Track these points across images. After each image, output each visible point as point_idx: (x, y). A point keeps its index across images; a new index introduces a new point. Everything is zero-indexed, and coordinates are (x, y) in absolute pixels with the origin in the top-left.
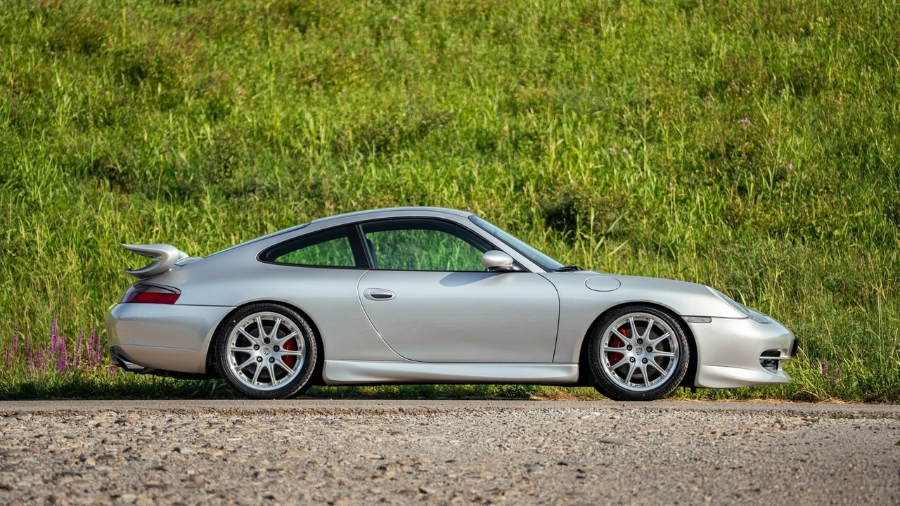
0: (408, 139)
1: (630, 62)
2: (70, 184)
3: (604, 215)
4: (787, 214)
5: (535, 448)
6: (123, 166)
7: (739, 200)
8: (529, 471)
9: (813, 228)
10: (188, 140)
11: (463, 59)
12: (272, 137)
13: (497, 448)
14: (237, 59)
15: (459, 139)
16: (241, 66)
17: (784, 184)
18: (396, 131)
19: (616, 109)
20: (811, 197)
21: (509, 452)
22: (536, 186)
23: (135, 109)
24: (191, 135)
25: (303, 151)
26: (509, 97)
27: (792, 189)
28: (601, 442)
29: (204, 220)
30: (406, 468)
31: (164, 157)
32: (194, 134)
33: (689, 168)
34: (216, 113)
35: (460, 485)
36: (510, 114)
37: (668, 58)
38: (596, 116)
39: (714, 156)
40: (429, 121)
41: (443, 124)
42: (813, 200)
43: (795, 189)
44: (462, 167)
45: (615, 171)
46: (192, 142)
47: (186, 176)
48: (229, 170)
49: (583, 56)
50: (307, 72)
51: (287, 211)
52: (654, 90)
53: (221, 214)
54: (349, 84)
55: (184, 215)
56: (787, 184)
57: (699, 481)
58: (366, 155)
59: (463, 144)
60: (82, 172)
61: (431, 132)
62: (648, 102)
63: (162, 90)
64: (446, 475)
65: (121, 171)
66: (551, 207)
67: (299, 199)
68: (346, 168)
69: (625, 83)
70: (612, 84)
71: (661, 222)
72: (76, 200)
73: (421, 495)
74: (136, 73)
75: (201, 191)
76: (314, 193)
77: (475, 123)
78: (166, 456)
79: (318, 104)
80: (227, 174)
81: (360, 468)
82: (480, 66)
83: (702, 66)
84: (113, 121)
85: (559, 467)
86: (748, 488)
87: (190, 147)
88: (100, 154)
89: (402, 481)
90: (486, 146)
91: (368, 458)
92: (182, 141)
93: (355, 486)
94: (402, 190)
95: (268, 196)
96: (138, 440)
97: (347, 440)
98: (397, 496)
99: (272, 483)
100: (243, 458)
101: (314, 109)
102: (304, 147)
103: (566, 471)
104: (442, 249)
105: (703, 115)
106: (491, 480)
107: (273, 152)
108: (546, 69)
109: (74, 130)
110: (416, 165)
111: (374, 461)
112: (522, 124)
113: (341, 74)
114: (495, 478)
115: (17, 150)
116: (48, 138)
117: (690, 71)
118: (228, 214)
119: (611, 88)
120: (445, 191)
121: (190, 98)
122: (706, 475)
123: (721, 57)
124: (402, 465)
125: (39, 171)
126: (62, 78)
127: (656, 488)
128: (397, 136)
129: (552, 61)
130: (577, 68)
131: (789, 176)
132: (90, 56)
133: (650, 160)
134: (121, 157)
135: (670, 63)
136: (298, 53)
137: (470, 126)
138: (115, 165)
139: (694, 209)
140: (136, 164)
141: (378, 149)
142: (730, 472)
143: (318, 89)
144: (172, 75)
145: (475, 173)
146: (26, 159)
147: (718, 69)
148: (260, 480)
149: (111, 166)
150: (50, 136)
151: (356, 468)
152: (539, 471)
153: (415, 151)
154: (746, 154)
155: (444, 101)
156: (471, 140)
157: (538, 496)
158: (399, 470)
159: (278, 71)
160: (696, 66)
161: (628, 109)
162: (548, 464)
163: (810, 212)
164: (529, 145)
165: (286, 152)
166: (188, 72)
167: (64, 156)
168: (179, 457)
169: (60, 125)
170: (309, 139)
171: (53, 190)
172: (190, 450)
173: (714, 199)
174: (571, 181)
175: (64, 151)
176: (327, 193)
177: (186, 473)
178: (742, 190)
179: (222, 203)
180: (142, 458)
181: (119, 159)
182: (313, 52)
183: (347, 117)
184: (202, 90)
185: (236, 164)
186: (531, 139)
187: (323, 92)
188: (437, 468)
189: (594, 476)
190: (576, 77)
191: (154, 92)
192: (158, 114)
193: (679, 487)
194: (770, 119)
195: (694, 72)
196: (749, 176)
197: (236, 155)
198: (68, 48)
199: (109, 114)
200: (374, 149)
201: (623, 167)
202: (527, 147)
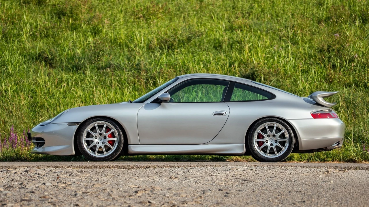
0: (182, 43)
1: (287, 8)
2: (27, 64)
3: (269, 78)
4: (354, 78)
5: (211, 183)
6: (52, 56)
7: (332, 71)
8: (204, 193)
9: (366, 84)
10: (82, 44)
11: (210, 7)
12: (120, 42)
13: (194, 183)
14: (108, 7)
15: (205, 44)
16: (109, 11)
17: (353, 64)
18: (177, 40)
19: (279, 29)
20: (366, 69)
21: (200, 185)
22: (239, 64)
23: (59, 30)
24: (83, 42)
25: (134, 49)
26: (231, 24)
27: (357, 66)
28: (243, 180)
29: (86, 80)
30: (147, 192)
31: (70, 51)
32: (85, 41)
33: (310, 56)
34: (96, 32)
35: (169, 199)
36: (230, 32)
37: (305, 6)
38: (269, 33)
39: (321, 51)
40: (192, 35)
41: (198, 36)
42: (366, 71)
43: (359, 66)
44: (206, 56)
45: (276, 58)
46: (84, 45)
47: (80, 61)
48: (99, 58)
49: (266, 5)
50: (139, 13)
51: (124, 76)
52: (297, 21)
53: (94, 78)
54: (157, 18)
55: (77, 78)
56: (355, 64)
57: (279, 197)
58: (163, 51)
59: (207, 46)
60: (33, 59)
61: (193, 40)
62: (293, 26)
63: (72, 21)
64: (164, 195)
65: (50, 58)
66: (245, 74)
67: (130, 71)
68: (153, 57)
69: (284, 18)
70: (278, 18)
71: (295, 81)
72: (29, 71)
73: (148, 204)
74: (60, 14)
75: (86, 67)
76: (137, 68)
77: (213, 36)
78: (38, 186)
79: (142, 28)
80: (98, 59)
81: (126, 192)
82: (218, 10)
83: (320, 10)
84: (49, 35)
85: (218, 191)
86: (301, 201)
87: (82, 47)
88: (41, 51)
89: (143, 198)
90: (218, 46)
91: (132, 187)
92: (79, 44)
93: (120, 200)
94: (178, 66)
95: (116, 69)
96: (29, 180)
97: (126, 179)
98: (138, 204)
99: (82, 198)
100: (73, 188)
101: (140, 30)
102: (135, 47)
103: (221, 193)
104: (194, 93)
105: (319, 32)
106: (185, 197)
107: (120, 49)
108: (248, 11)
109: (30, 40)
110: (185, 55)
111: (134, 189)
112: (235, 37)
113: (154, 14)
114: (187, 196)
115: (4, 49)
116: (18, 43)
117: (315, 12)
118: (98, 78)
119: (277, 20)
120: (197, 67)
121: (84, 25)
122: (283, 195)
123: (329, 6)
124: (146, 190)
125: (13, 58)
126: (27, 16)
127: (259, 201)
128: (177, 42)
129: (252, 7)
130: (263, 11)
131: (356, 60)
132: (41, 6)
133: (292, 53)
134: (51, 52)
135: (305, 9)
136: (135, 5)
137: (211, 37)
138: (48, 55)
139: (311, 75)
140: (57, 55)
141: (168, 48)
142: (295, 193)
143: (143, 21)
144: (77, 15)
145: (211, 59)
146: (7, 53)
147: (328, 11)
148: (77, 197)
149: (46, 56)
150: (20, 42)
151: (124, 192)
152: (209, 193)
153: (185, 49)
154: (337, 50)
155: (200, 26)
156: (211, 44)
157: (202, 204)
158: (144, 193)
159: (126, 13)
160: (317, 10)
161: (284, 30)
162: (213, 190)
163: (365, 76)
164: (238, 46)
165: (126, 50)
166: (84, 13)
167: (25, 51)
168: (44, 187)
169: (24, 37)
170: (137, 43)
171: (19, 67)
172: (50, 184)
173: (321, 70)
174: (255, 62)
175: (25, 49)
176: (143, 68)
177: (44, 194)
178: (334, 67)
179: (95, 73)
180: (27, 187)
181: (50, 53)
182: (142, 4)
183: (155, 33)
184: (90, 22)
185: (103, 54)
186: (239, 43)
187: (146, 22)
188: (162, 192)
189: (232, 195)
190: (262, 15)
191: (69, 22)
192: (69, 32)
193: (269, 200)
194: (349, 34)
195: (316, 13)
196: (337, 60)
197: (103, 51)
198: (31, 3)
199: (47, 32)
200: (166, 48)
201: (279, 56)
202: (237, 47)
